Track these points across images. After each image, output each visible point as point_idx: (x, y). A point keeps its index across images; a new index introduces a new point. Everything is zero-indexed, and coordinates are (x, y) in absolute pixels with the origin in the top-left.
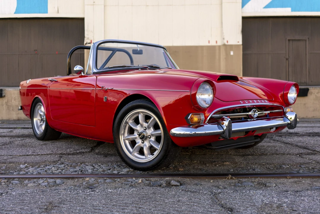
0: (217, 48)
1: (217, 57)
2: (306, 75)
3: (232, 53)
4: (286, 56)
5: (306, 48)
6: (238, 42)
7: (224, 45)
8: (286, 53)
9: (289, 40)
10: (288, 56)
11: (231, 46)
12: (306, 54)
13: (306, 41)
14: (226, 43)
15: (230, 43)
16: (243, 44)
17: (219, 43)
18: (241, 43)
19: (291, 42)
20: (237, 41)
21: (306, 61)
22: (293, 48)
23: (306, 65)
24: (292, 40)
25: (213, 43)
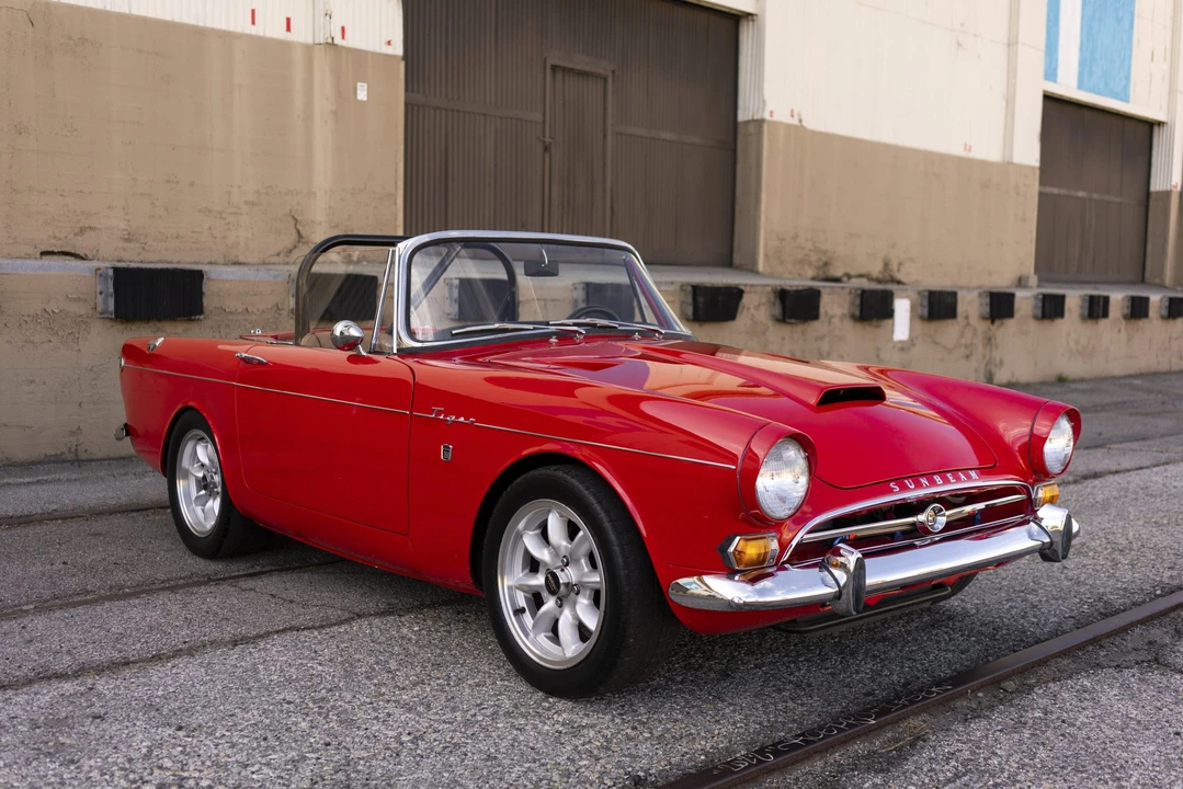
0: (298, 56)
1: (299, 101)
2: (604, 218)
3: (362, 95)
4: (544, 136)
5: (605, 109)
6: (389, 43)
7: (332, 45)
8: (544, 122)
9: (554, 68)
10: (550, 137)
11: (359, 56)
12: (605, 136)
13: (605, 80)
14: (338, 41)
15: (352, 42)
16: (405, 57)
17: (301, 34)
18: (398, 49)
19: (559, 75)
20: (385, 39)
21: (604, 164)
22: (564, 104)
23: (604, 178)
24: (565, 70)
25: (271, 28)
